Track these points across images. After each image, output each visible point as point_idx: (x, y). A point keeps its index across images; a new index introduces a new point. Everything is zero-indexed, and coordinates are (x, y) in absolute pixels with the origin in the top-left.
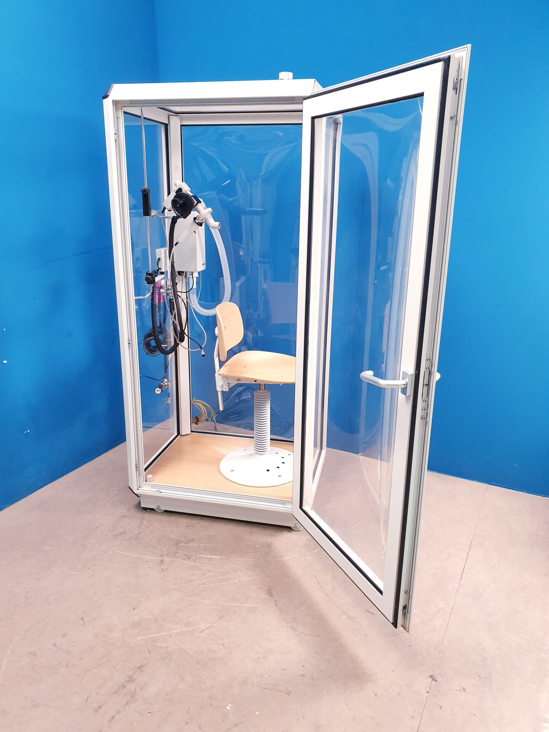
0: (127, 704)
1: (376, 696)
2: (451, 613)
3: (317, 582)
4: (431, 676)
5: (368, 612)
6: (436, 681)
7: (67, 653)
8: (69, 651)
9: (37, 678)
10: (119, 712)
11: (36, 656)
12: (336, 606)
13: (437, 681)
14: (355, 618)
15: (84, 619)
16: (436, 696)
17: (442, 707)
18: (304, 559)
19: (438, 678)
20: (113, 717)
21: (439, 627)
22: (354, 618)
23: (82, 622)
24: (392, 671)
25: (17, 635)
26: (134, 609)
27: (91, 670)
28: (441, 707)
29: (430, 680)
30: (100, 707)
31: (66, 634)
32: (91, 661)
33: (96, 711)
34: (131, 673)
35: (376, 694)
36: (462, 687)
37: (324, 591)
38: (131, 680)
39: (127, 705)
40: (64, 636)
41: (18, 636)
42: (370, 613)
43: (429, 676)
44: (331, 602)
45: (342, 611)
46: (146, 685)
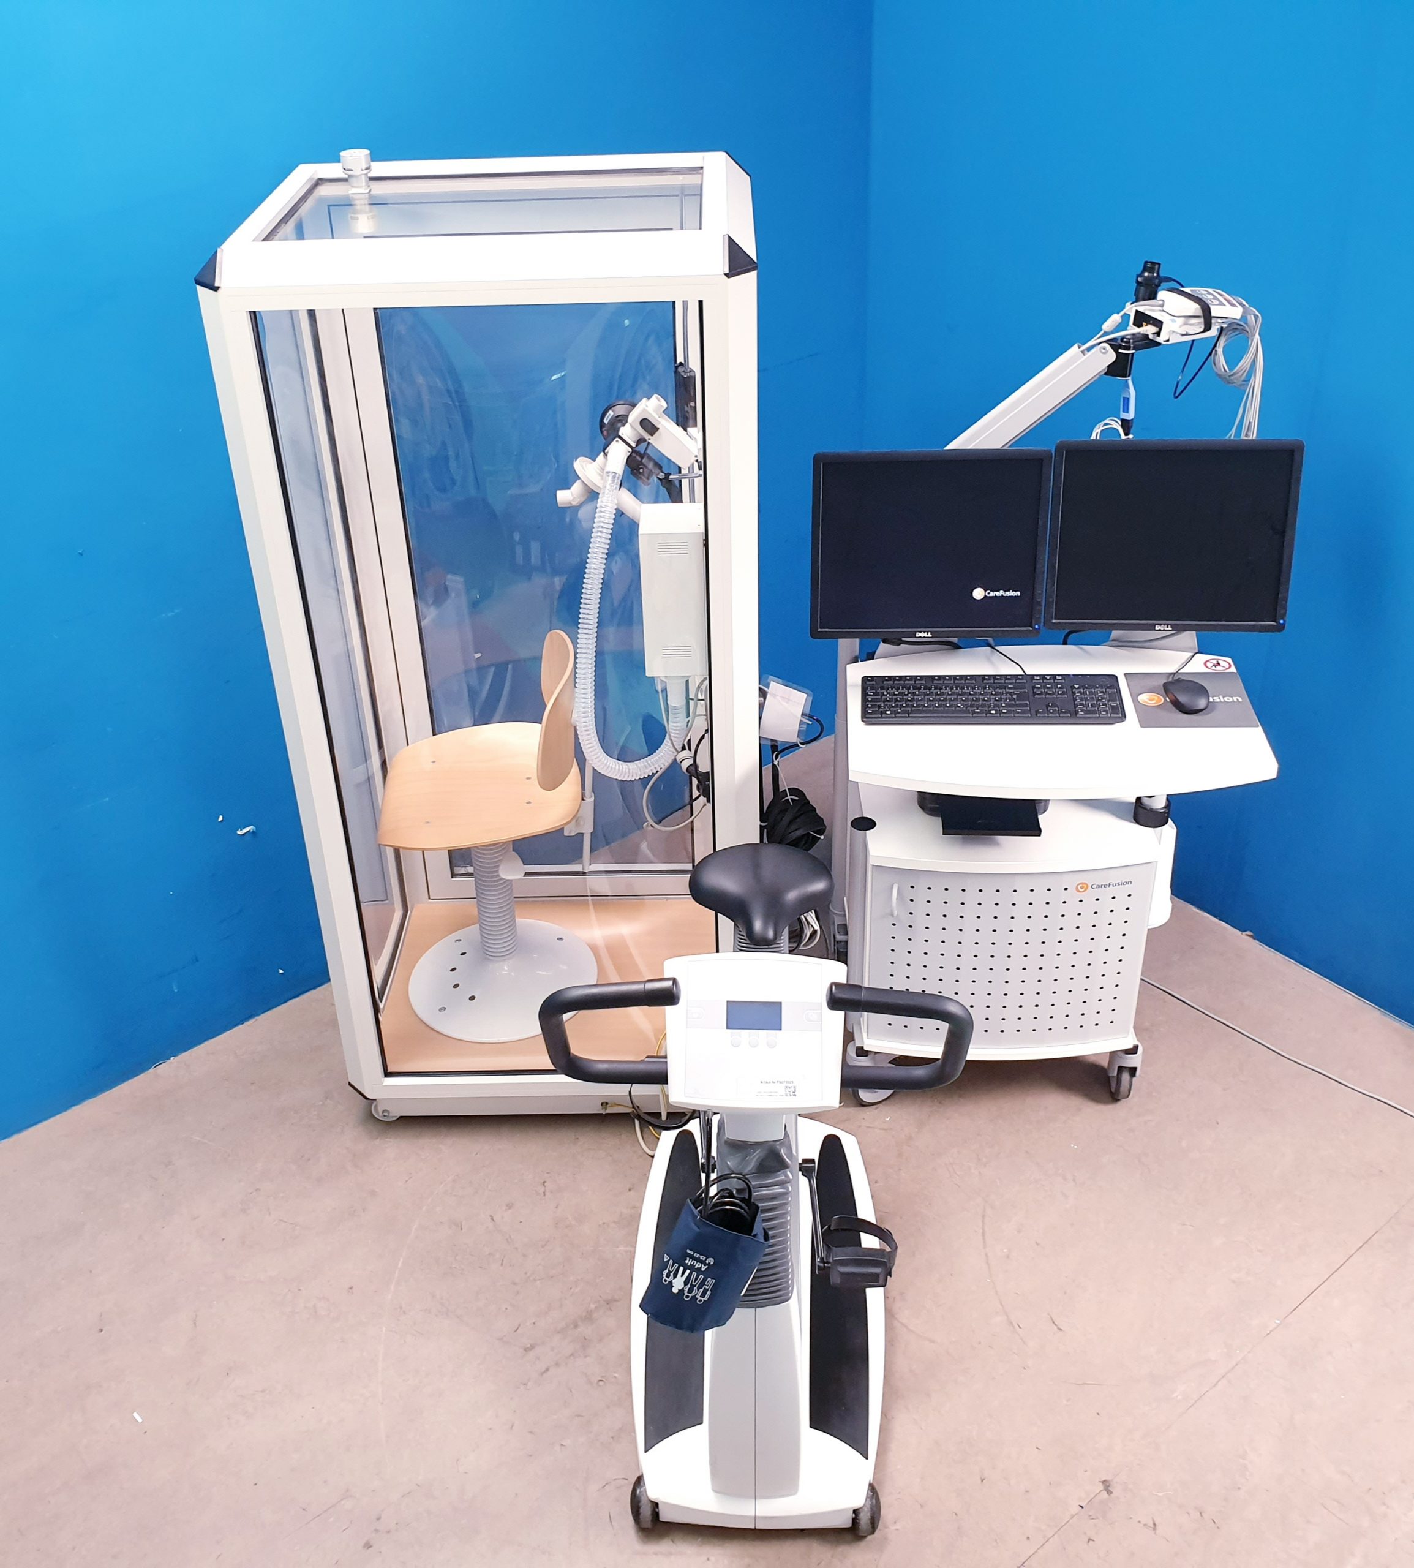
0: (572, 1355)
1: (982, 1481)
2: (1223, 1377)
3: (981, 1231)
4: (1104, 1482)
5: (1053, 1322)
6: (1109, 1492)
7: (507, 1239)
8: (510, 1237)
9: (455, 1268)
10: (557, 1364)
11: (461, 1229)
12: (996, 1292)
13: (1112, 1495)
14: (1020, 1327)
15: (546, 1184)
16: (1093, 1519)
17: (1093, 1540)
18: (980, 1173)
19: (1117, 1491)
20: (547, 1370)
21: (1179, 1397)
22: (1017, 1327)
23: (542, 1190)
24: (1037, 1448)
25: (441, 1183)
26: (630, 1190)
27: (535, 1280)
28: (1090, 1540)
29: (1101, 1487)
30: (532, 1347)
31: (513, 1204)
32: (540, 1264)
33: (526, 1350)
34: (593, 1306)
35: (983, 1478)
36: (1153, 1520)
37: (986, 1255)
38: (588, 1317)
39: (572, 1358)
40: (509, 1206)
41: (442, 1185)
42: (1056, 1325)
43: (1103, 1479)
44: (988, 1280)
45: (1001, 1304)
46: (609, 1334)
